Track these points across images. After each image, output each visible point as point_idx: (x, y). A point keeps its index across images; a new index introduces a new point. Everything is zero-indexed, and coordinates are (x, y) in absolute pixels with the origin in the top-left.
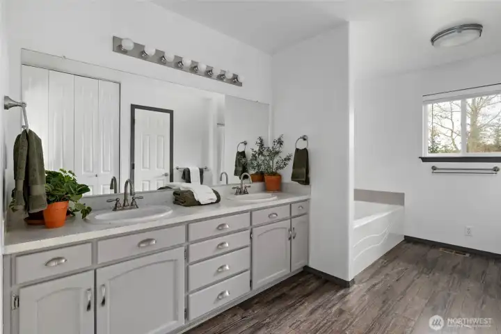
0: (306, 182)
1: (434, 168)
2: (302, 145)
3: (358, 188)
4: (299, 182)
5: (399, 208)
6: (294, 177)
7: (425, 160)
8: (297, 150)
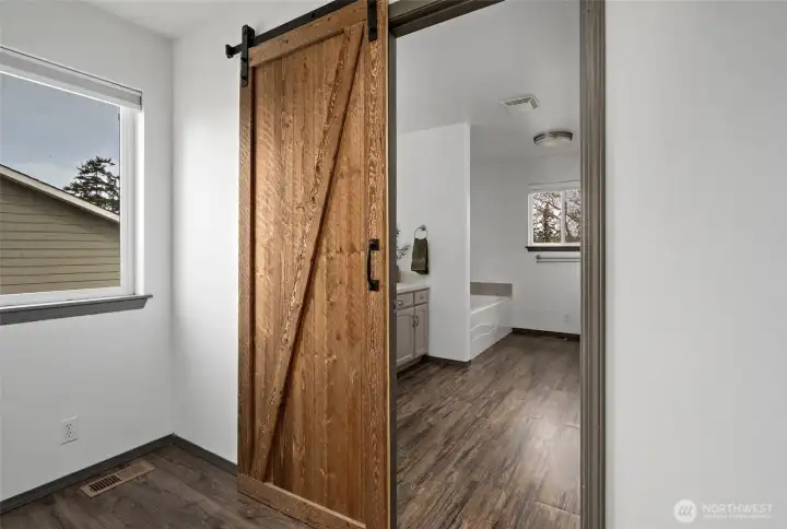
0: (426, 271)
1: (538, 257)
2: (421, 236)
3: (474, 281)
4: (418, 272)
5: (506, 299)
6: (414, 267)
7: (531, 249)
8: (416, 240)
